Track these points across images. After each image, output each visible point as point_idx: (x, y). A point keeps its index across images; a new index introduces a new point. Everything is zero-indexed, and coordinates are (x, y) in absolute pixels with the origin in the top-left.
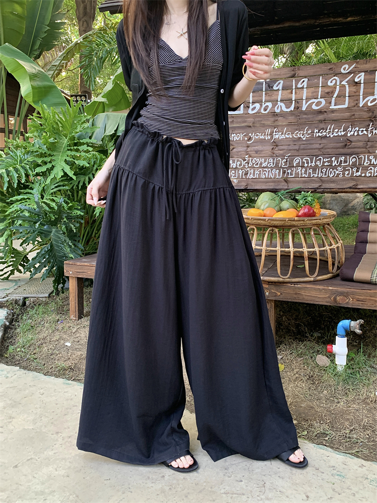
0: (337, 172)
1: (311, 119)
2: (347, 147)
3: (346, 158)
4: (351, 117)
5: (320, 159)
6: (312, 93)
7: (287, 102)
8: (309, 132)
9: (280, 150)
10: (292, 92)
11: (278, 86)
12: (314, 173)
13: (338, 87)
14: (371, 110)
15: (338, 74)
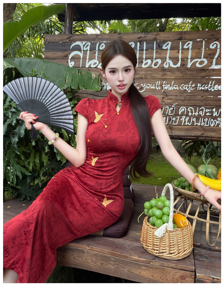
0: (217, 122)
1: (195, 75)
5: (203, 109)
6: (196, 54)
7: (175, 60)
8: (194, 85)
9: (169, 100)
10: (179, 52)
11: (167, 46)
12: (198, 120)
13: (218, 50)
15: (219, 39)
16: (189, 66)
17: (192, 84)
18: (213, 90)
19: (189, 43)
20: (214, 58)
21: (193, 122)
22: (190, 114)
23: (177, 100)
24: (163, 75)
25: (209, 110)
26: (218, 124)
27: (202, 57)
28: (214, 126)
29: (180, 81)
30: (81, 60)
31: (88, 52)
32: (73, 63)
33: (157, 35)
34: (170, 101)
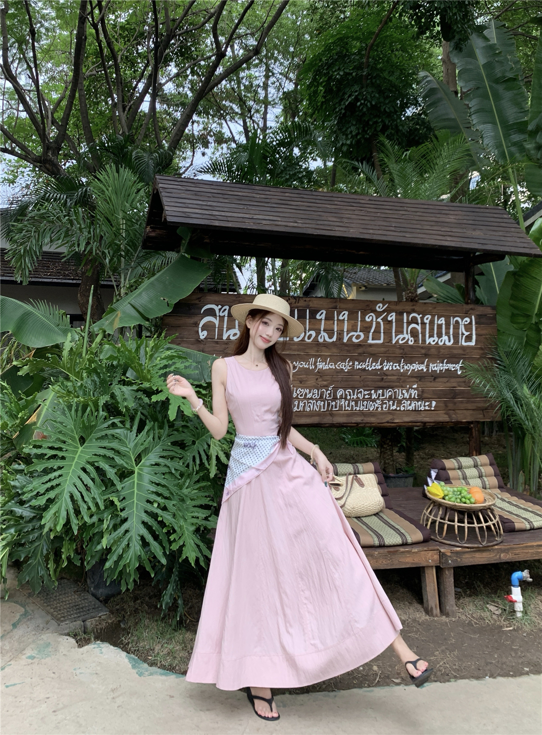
0: (376, 405)
1: (352, 352)
2: (384, 380)
3: (383, 391)
4: (386, 351)
5: (361, 391)
6: (352, 326)
7: (330, 333)
8: (351, 364)
9: (325, 381)
10: (334, 323)
11: (321, 316)
12: (356, 405)
13: (374, 323)
14: (402, 347)
15: (374, 311)
16: (345, 340)
17: (349, 362)
18: (370, 369)
19: (344, 314)
20: (369, 332)
21: (352, 406)
22: (349, 397)
23: (334, 381)
24: (317, 351)
25: (367, 392)
26: (378, 408)
27: (359, 330)
28: (373, 410)
29: (336, 358)
30: (217, 329)
31: (226, 318)
32: (205, 333)
33: (310, 301)
34: (325, 383)
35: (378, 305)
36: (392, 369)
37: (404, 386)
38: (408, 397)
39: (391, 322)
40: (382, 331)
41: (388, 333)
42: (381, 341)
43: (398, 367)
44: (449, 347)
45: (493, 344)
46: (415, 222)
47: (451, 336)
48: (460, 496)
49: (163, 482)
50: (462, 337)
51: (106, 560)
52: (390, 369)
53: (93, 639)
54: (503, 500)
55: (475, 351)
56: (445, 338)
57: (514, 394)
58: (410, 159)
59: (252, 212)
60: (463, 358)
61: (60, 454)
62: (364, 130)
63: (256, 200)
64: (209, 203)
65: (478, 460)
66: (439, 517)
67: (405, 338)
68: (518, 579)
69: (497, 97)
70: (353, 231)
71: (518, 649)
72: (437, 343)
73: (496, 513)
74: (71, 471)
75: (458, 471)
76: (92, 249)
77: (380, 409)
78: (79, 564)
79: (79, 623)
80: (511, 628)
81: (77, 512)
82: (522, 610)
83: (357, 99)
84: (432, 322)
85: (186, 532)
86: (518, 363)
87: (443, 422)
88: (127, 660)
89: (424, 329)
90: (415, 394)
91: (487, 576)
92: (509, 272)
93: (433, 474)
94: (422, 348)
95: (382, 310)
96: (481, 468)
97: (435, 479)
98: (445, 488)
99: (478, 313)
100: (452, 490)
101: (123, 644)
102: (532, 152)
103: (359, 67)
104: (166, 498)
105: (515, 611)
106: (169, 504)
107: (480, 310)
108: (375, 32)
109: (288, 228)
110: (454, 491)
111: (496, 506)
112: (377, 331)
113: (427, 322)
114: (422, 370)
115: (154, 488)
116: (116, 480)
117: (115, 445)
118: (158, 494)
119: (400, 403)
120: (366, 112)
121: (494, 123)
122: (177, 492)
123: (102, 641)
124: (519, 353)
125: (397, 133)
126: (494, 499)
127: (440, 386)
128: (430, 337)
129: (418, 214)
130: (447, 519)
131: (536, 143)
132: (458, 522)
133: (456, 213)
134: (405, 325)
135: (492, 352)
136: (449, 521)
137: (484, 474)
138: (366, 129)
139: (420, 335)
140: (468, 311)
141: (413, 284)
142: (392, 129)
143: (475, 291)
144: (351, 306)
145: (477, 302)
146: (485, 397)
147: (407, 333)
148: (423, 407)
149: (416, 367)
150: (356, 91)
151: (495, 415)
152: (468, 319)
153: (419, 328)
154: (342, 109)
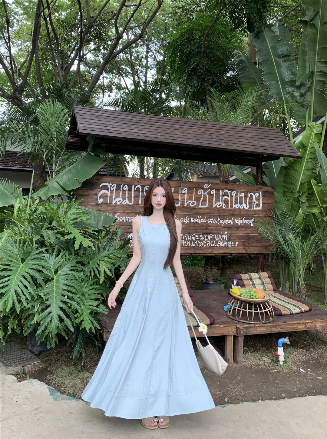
0: (203, 244)
1: (189, 212)
2: (208, 229)
3: (207, 236)
4: (209, 212)
5: (194, 235)
6: (190, 197)
7: (177, 201)
8: (189, 219)
10: (179, 195)
12: (191, 244)
13: (203, 195)
14: (218, 210)
15: (203, 188)
16: (185, 205)
17: (188, 218)
18: (200, 222)
19: (185, 190)
20: (200, 200)
21: (189, 244)
22: (186, 239)
25: (198, 236)
26: (204, 245)
27: (193, 200)
28: (201, 246)
29: (180, 215)
30: (109, 198)
31: (114, 191)
32: (102, 200)
35: (205, 185)
36: (213, 223)
37: (219, 232)
38: (221, 239)
39: (212, 195)
40: (207, 200)
41: (211, 201)
42: (207, 206)
43: (216, 221)
44: (246, 210)
45: (272, 209)
46: (227, 136)
47: (248, 204)
48: (250, 295)
49: (71, 284)
50: (254, 204)
51: (37, 330)
52: (212, 222)
53: (28, 377)
54: (275, 297)
55: (262, 212)
56: (244, 205)
57: (284, 237)
58: (226, 100)
59: (131, 128)
60: (254, 217)
61: (9, 268)
62: (202, 84)
63: (134, 121)
64: (105, 122)
65: (262, 275)
66: (237, 307)
67: (220, 204)
68: (282, 343)
69: (279, 66)
70: (191, 141)
71: (279, 383)
72: (239, 208)
73: (270, 304)
74: (15, 277)
75: (250, 280)
76: (35, 148)
77: (205, 246)
78: (19, 333)
79: (20, 367)
80: (276, 371)
81: (20, 301)
82: (283, 360)
83: (198, 65)
84: (236, 196)
85: (85, 313)
86: (287, 219)
87: (242, 254)
88: (47, 390)
89: (232, 199)
90: (226, 238)
91: (264, 341)
92: (282, 167)
93: (235, 282)
94: (230, 210)
95: (207, 188)
96: (263, 279)
97: (236, 285)
98: (241, 290)
99: (263, 190)
100: (245, 291)
101: (47, 380)
102: (298, 98)
103: (200, 47)
104: (73, 293)
105: (279, 361)
106: (76, 297)
107: (265, 189)
108: (209, 27)
109: (152, 138)
110: (246, 292)
111: (271, 301)
112: (204, 200)
113: (234, 195)
114: (231, 223)
115: (65, 288)
116: (42, 283)
117: (43, 263)
118: (69, 291)
119: (217, 242)
120: (203, 73)
121: (277, 81)
122: (80, 290)
123: (34, 378)
124: (287, 214)
125: (221, 86)
126: (269, 296)
127: (241, 233)
128: (235, 204)
129: (230, 132)
130: (242, 307)
131: (300, 92)
132: (249, 309)
133: (251, 131)
134: (221, 196)
135: (271, 213)
136: (243, 308)
137: (265, 282)
138: (203, 83)
139: (230, 203)
140: (258, 189)
141: (227, 173)
142: (218, 83)
143: (262, 178)
144: (189, 185)
145: (264, 184)
146: (267, 240)
147: (222, 202)
148: (230, 245)
149: (227, 221)
150: (197, 60)
151: (272, 250)
152: (258, 194)
153: (229, 199)
154: (189, 70)
